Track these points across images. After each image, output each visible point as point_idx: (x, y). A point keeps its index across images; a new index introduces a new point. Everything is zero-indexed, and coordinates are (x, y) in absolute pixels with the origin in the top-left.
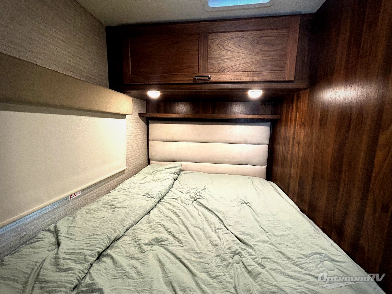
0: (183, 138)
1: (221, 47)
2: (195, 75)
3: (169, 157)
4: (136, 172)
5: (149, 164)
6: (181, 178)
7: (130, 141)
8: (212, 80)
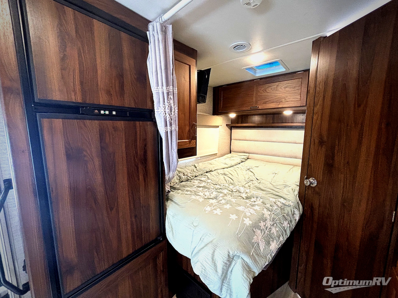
0: (251, 139)
1: (265, 91)
2: (251, 106)
3: (242, 150)
4: (222, 155)
5: (231, 153)
6: (247, 162)
7: (221, 139)
8: (260, 108)
